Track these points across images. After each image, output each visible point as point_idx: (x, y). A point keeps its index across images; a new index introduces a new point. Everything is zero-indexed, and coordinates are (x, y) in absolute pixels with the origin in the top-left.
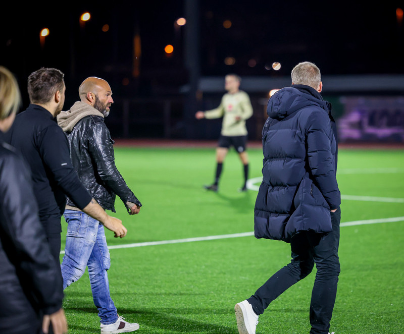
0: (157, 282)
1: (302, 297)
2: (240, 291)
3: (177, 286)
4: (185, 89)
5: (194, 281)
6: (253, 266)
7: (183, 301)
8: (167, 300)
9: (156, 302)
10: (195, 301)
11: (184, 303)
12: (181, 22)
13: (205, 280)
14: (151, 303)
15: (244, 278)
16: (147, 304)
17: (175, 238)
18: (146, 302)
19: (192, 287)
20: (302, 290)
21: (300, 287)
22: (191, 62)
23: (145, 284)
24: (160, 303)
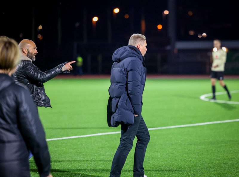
0: (155, 149)
1: (232, 157)
2: (199, 154)
3: (166, 151)
4: (168, 48)
5: (175, 149)
6: (206, 141)
7: (169, 159)
8: (161, 158)
9: (155, 159)
10: (176, 159)
11: (170, 160)
12: (166, 12)
13: (181, 148)
14: (153, 160)
15: (201, 147)
16: (151, 161)
17: (165, 126)
18: (150, 160)
19: (174, 151)
20: (232, 153)
21: (231, 152)
22: (172, 33)
23: (149, 150)
24: (158, 160)
